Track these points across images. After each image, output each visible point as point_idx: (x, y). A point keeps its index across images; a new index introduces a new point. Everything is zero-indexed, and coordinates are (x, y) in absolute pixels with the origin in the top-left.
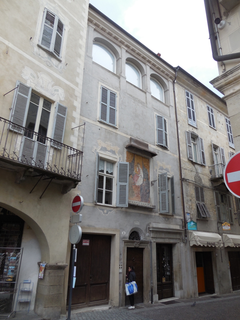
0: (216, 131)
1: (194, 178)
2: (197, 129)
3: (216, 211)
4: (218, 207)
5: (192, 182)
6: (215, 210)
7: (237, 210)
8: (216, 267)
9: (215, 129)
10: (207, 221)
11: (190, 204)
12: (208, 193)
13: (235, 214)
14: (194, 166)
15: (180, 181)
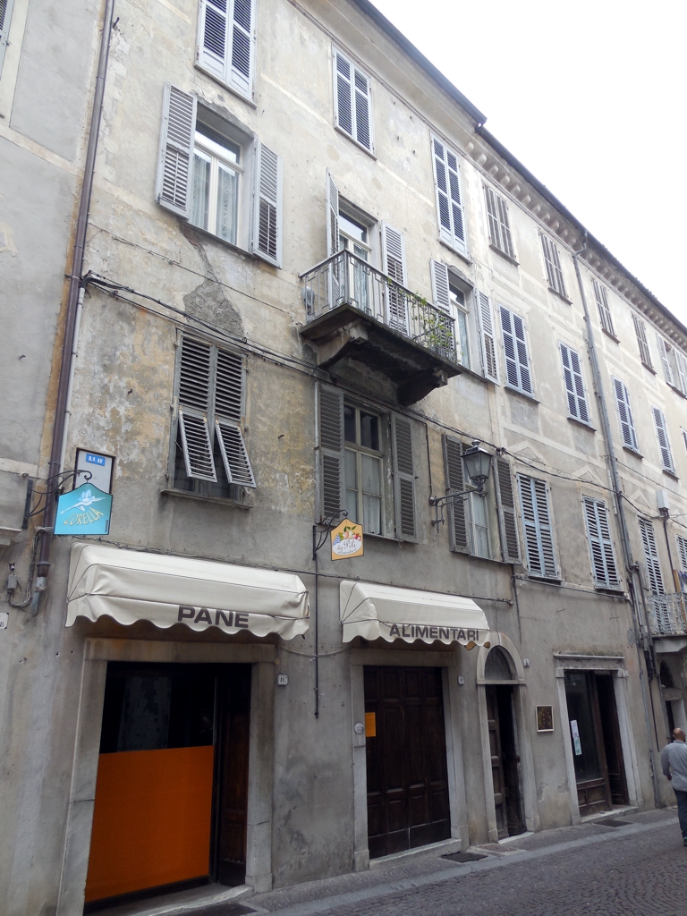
0: (372, 162)
1: (185, 299)
2: (254, 107)
3: (313, 472)
4: (325, 457)
5: (167, 312)
6: (308, 468)
7: (447, 490)
8: (269, 739)
9: (371, 152)
10: (247, 510)
11: (122, 410)
12: (276, 387)
13: (431, 503)
14: (200, 250)
15: (61, 287)
